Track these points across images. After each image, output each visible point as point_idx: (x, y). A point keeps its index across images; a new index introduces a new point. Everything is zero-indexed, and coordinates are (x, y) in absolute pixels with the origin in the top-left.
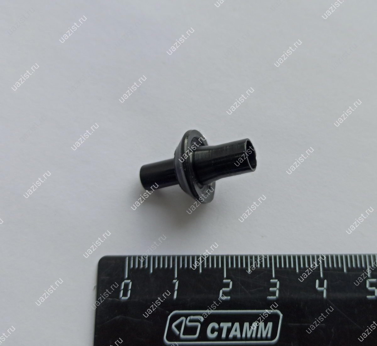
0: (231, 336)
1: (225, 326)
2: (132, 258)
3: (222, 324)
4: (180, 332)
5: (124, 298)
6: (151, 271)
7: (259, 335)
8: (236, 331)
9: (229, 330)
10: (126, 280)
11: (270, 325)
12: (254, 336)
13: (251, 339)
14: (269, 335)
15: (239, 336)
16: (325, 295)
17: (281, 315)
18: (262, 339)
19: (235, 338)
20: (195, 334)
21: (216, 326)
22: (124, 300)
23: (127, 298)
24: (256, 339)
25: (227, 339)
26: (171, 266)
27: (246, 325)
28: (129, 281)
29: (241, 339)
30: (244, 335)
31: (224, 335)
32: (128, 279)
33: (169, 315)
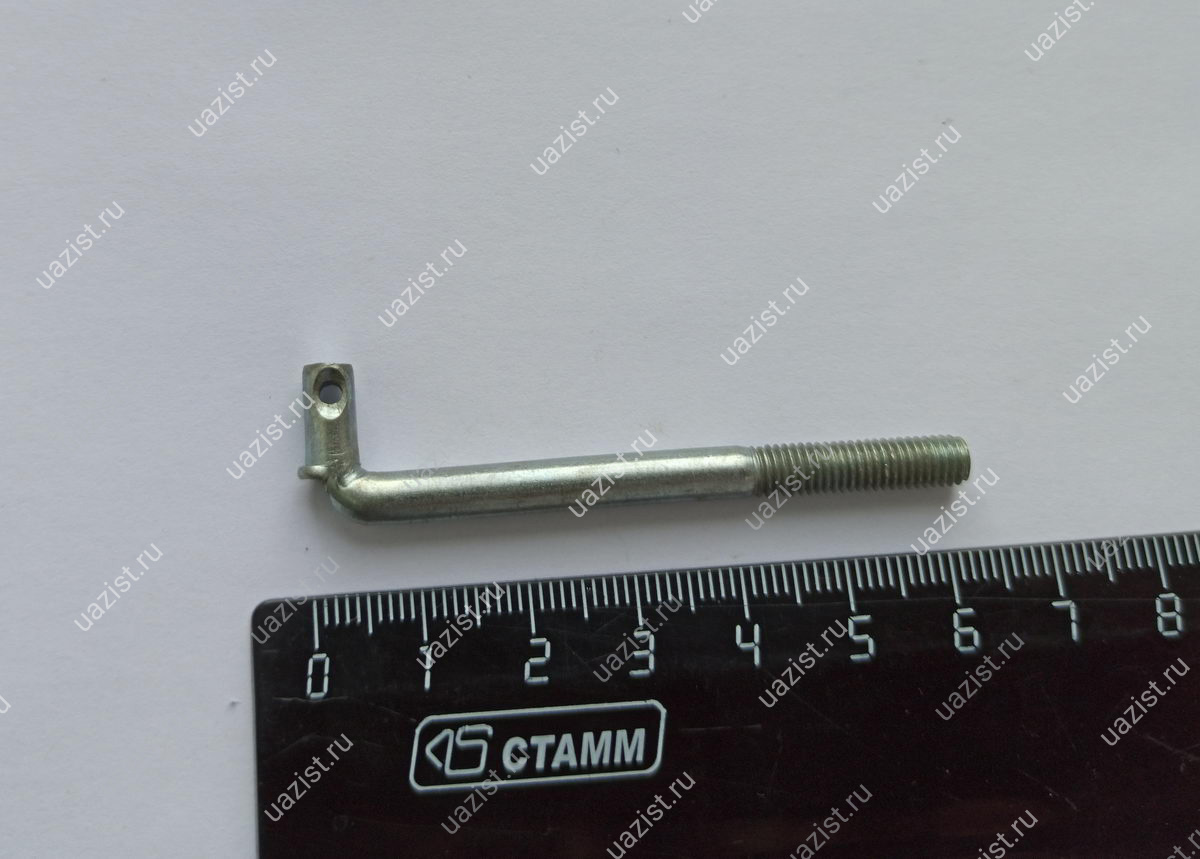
0: (555, 764)
1: (541, 742)
2: (325, 603)
3: (534, 740)
4: (444, 763)
5: (314, 695)
6: (371, 631)
7: (617, 760)
8: (566, 752)
9: (551, 751)
10: (315, 653)
11: (640, 734)
12: (606, 760)
13: (601, 768)
14: (640, 758)
15: (573, 763)
16: (757, 660)
17: (663, 711)
18: (624, 766)
19: (565, 769)
20: (477, 765)
21: (522, 744)
22: (316, 699)
23: (321, 695)
24: (612, 767)
25: (548, 771)
26: (413, 616)
27: (588, 737)
28: (323, 656)
29: (579, 770)
30: (584, 762)
31: (540, 764)
32: (320, 651)
33: (416, 726)
